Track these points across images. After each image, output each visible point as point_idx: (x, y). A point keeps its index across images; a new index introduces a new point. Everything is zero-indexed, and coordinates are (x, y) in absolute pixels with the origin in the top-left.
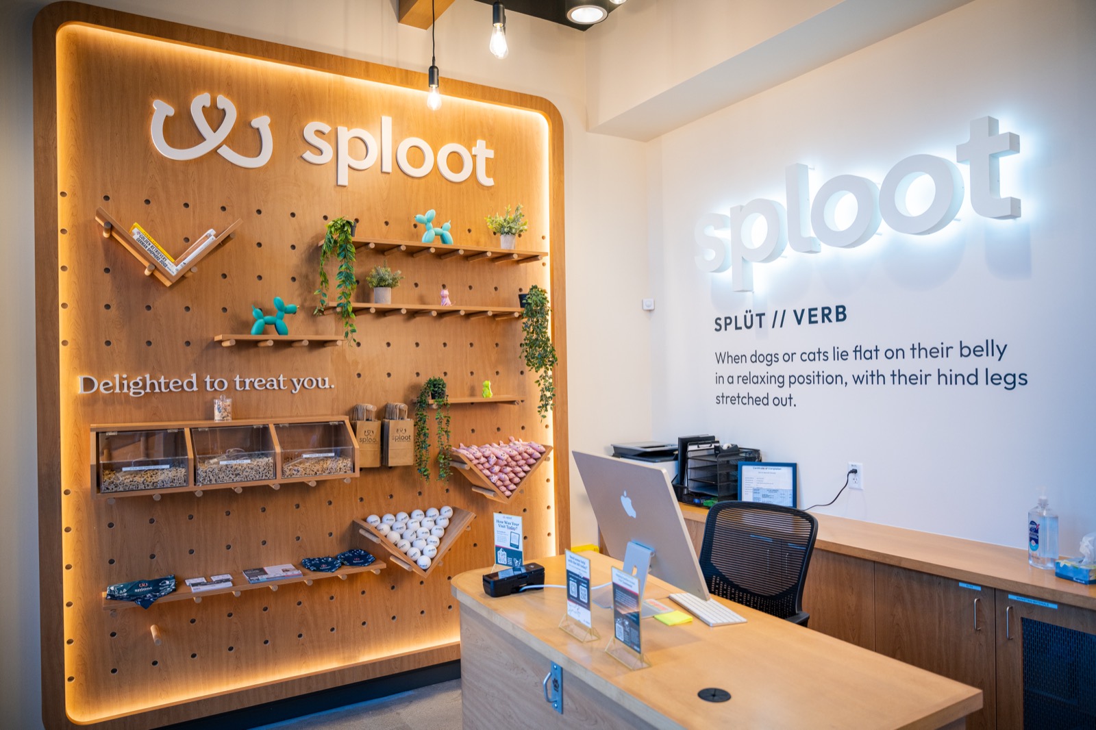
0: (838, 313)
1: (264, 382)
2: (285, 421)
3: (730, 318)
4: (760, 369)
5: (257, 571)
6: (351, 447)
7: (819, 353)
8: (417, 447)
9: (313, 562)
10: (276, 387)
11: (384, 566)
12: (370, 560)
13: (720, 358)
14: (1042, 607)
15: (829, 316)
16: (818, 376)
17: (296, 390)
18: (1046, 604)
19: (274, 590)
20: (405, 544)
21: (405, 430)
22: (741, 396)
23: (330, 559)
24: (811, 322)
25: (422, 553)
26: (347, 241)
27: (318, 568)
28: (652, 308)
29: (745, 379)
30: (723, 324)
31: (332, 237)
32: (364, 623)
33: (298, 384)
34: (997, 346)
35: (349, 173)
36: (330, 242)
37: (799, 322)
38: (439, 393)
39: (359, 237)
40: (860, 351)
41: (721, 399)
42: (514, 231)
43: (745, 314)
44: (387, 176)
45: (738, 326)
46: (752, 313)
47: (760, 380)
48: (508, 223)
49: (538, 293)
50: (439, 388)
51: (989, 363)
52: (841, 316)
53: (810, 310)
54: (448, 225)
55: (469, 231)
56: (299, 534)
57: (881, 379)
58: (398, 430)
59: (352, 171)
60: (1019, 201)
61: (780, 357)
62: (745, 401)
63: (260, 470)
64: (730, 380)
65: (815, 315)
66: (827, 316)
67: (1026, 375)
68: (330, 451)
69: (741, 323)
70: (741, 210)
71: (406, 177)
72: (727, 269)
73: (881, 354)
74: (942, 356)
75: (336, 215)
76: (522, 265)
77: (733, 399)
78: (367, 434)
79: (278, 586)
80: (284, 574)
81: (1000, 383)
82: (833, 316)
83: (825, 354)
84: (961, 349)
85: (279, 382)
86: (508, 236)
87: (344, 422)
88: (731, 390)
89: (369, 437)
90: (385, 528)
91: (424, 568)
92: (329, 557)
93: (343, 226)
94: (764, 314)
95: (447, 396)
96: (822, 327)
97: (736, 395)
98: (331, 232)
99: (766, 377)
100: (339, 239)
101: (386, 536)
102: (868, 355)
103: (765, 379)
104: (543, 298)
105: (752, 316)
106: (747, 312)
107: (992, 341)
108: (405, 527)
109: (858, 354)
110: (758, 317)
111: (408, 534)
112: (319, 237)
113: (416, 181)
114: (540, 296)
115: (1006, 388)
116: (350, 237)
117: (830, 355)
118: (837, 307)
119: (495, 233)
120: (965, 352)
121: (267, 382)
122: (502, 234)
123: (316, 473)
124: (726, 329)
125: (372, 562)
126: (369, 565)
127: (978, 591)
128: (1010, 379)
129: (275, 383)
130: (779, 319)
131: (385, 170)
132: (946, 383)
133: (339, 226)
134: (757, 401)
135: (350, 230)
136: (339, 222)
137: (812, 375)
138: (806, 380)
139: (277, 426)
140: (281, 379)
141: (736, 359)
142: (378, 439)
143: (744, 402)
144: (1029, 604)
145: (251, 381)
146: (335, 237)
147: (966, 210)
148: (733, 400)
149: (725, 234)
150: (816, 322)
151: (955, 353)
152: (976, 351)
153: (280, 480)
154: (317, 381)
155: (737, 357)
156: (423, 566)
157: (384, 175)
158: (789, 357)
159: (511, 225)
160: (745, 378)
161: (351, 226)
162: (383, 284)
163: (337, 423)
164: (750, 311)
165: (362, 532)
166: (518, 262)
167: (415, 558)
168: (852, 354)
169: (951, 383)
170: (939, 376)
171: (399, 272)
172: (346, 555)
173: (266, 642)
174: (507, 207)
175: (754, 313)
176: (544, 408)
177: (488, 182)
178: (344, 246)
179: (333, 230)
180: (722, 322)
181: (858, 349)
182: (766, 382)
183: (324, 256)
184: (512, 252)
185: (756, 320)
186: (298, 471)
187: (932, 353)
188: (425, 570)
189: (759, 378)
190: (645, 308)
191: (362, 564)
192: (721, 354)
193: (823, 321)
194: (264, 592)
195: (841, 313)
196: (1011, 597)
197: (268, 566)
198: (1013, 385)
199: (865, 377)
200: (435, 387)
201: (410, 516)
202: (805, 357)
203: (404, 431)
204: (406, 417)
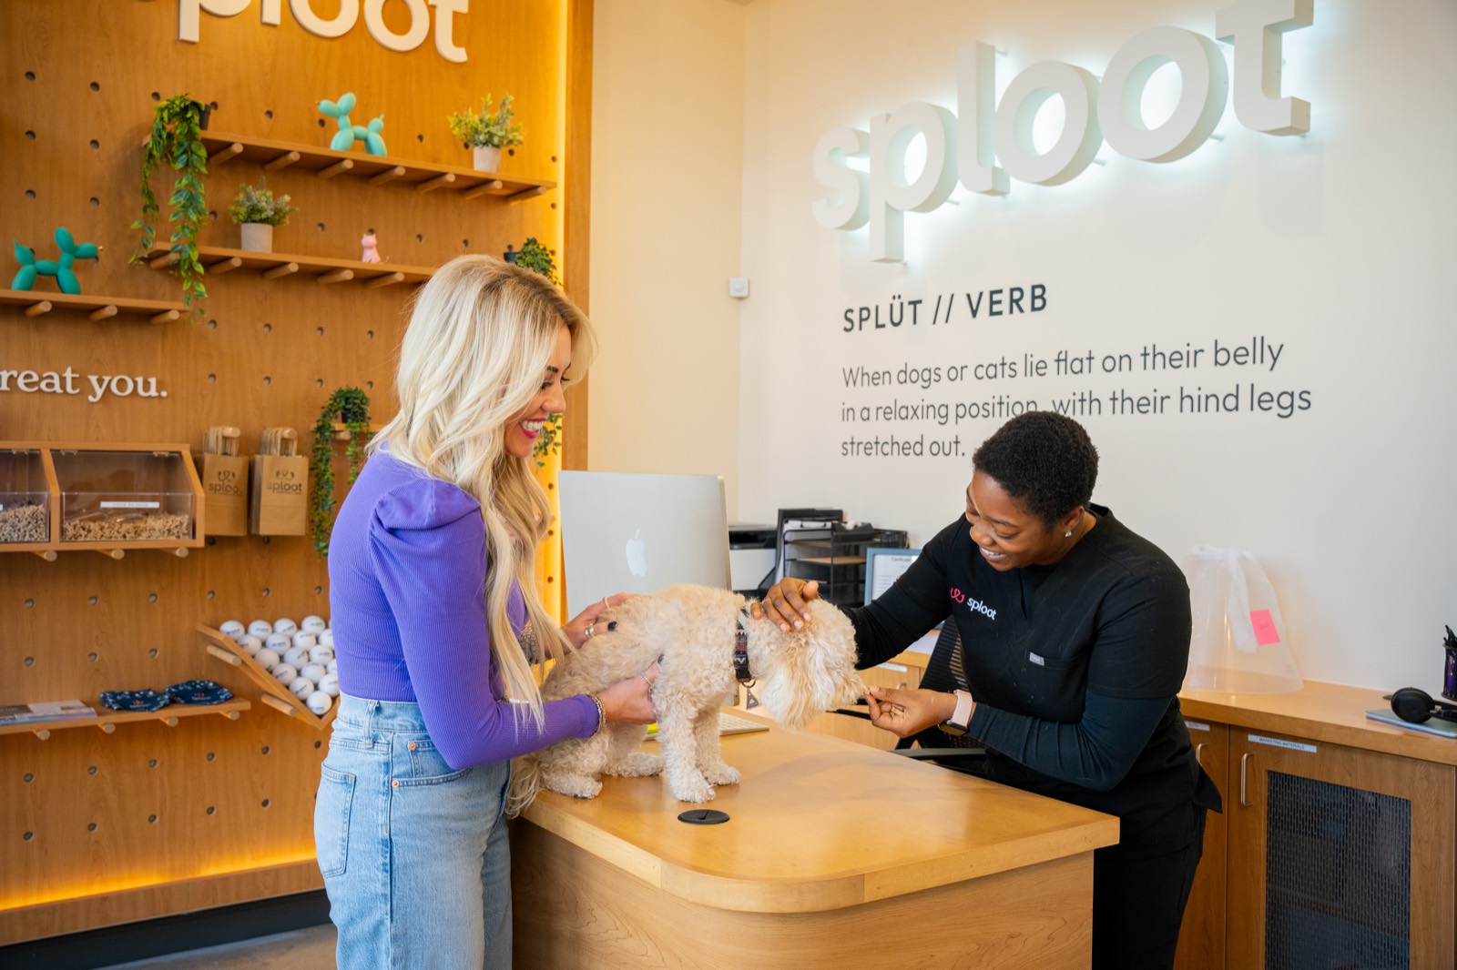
0: (1034, 297)
1: (36, 378)
2: (73, 444)
3: (867, 309)
4: (912, 394)
5: (15, 709)
6: (190, 494)
7: (1003, 364)
8: (315, 507)
9: (119, 698)
10: (57, 388)
11: (246, 705)
12: (222, 697)
13: (851, 378)
14: (1295, 750)
15: (1020, 303)
16: (1001, 403)
17: (94, 396)
18: (1301, 745)
19: (43, 738)
20: (287, 671)
21: (293, 475)
22: (881, 441)
23: (151, 693)
24: (992, 313)
25: (316, 687)
26: (191, 136)
27: (125, 706)
28: (744, 293)
29: (888, 413)
30: (856, 319)
31: (164, 128)
32: (210, 810)
33: (101, 386)
34: (1269, 347)
35: (200, 19)
36: (161, 136)
37: (974, 313)
38: (354, 413)
39: (215, 132)
40: (1066, 360)
41: (849, 447)
42: (496, 140)
43: (891, 301)
44: (272, 31)
45: (880, 323)
46: (902, 300)
47: (911, 412)
48: (487, 126)
49: (537, 250)
50: (355, 404)
51: (1257, 376)
52: (1038, 303)
53: (992, 293)
54: (377, 122)
55: (421, 138)
56: (95, 649)
57: (1095, 404)
58: (278, 473)
59: (206, 17)
60: (1306, 105)
61: (943, 373)
62: (887, 449)
63: (21, 525)
64: (865, 414)
65: (999, 302)
66: (1017, 301)
67: (1309, 393)
68: (153, 499)
69: (884, 319)
70: (887, 120)
71: (306, 35)
72: (864, 224)
73: (1096, 364)
74: (1188, 366)
75: (173, 91)
76: (514, 204)
77: (868, 446)
78: (222, 477)
79: (51, 731)
80: (64, 712)
81: (1270, 408)
82: (1026, 303)
83: (1013, 366)
84: (1217, 352)
85: (63, 380)
86: (485, 148)
87: (179, 453)
88: (865, 432)
89: (226, 483)
90: (252, 642)
91: (319, 712)
92: (149, 690)
93: (186, 109)
94: (920, 302)
95: (369, 418)
96: (1010, 321)
97: (873, 441)
98: (162, 119)
99: (920, 409)
100: (178, 132)
101: (253, 657)
102: (1077, 366)
103: (919, 412)
104: (546, 261)
105: (902, 304)
106: (894, 297)
107: (1262, 338)
108: (288, 643)
109: (1062, 364)
110: (912, 306)
111: (292, 655)
112: (140, 131)
113: (325, 43)
114: (539, 256)
115: (1279, 415)
116: (197, 129)
117: (1020, 368)
118: (1034, 287)
119: (466, 146)
120: (1222, 357)
121: (41, 379)
122: (476, 145)
123: (124, 536)
124: (861, 328)
125: (227, 700)
126: (220, 703)
127: (1205, 732)
128: (1286, 401)
129: (56, 381)
130: (943, 310)
131: (267, 19)
132: (1192, 410)
133: (178, 109)
134: (905, 449)
135: (197, 119)
136: (177, 102)
137: (991, 402)
138: (982, 412)
139: (56, 454)
140: (68, 374)
141: (875, 379)
142: (244, 488)
143: (885, 452)
144: (1277, 747)
145: (11, 376)
146: (169, 127)
147: (1228, 122)
148: (868, 448)
149: (861, 164)
150: (1000, 313)
151: (1206, 359)
152: (1238, 356)
153: (56, 544)
154: (135, 383)
155: (876, 376)
156: (318, 709)
157: (266, 29)
158: (957, 373)
159: (492, 129)
160: (888, 410)
161: (200, 110)
162: (257, 217)
163: (167, 455)
164: (899, 297)
165: (212, 650)
166: (507, 198)
167: (303, 695)
168: (1052, 366)
169: (1199, 410)
170: (1182, 399)
171: (287, 198)
172: (181, 688)
173: (28, 835)
174: (485, 98)
175: (905, 300)
176: (543, 451)
177: (459, 55)
178: (186, 144)
179: (165, 115)
180: (855, 317)
181: (1062, 357)
182: (920, 416)
183: (148, 161)
184: (492, 177)
185: (908, 310)
186: (89, 531)
187: (1174, 360)
188: (320, 717)
189: (910, 409)
190: (734, 293)
191: (210, 702)
192: (851, 371)
193: (1011, 312)
194: (25, 740)
195: (1039, 296)
196: (1253, 738)
197: (36, 701)
198: (1290, 410)
199: (1071, 404)
200: (347, 403)
201: (299, 627)
202: (981, 372)
203: (289, 476)
204: (294, 452)
